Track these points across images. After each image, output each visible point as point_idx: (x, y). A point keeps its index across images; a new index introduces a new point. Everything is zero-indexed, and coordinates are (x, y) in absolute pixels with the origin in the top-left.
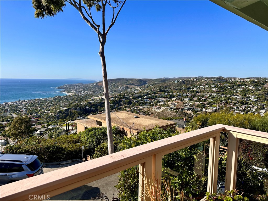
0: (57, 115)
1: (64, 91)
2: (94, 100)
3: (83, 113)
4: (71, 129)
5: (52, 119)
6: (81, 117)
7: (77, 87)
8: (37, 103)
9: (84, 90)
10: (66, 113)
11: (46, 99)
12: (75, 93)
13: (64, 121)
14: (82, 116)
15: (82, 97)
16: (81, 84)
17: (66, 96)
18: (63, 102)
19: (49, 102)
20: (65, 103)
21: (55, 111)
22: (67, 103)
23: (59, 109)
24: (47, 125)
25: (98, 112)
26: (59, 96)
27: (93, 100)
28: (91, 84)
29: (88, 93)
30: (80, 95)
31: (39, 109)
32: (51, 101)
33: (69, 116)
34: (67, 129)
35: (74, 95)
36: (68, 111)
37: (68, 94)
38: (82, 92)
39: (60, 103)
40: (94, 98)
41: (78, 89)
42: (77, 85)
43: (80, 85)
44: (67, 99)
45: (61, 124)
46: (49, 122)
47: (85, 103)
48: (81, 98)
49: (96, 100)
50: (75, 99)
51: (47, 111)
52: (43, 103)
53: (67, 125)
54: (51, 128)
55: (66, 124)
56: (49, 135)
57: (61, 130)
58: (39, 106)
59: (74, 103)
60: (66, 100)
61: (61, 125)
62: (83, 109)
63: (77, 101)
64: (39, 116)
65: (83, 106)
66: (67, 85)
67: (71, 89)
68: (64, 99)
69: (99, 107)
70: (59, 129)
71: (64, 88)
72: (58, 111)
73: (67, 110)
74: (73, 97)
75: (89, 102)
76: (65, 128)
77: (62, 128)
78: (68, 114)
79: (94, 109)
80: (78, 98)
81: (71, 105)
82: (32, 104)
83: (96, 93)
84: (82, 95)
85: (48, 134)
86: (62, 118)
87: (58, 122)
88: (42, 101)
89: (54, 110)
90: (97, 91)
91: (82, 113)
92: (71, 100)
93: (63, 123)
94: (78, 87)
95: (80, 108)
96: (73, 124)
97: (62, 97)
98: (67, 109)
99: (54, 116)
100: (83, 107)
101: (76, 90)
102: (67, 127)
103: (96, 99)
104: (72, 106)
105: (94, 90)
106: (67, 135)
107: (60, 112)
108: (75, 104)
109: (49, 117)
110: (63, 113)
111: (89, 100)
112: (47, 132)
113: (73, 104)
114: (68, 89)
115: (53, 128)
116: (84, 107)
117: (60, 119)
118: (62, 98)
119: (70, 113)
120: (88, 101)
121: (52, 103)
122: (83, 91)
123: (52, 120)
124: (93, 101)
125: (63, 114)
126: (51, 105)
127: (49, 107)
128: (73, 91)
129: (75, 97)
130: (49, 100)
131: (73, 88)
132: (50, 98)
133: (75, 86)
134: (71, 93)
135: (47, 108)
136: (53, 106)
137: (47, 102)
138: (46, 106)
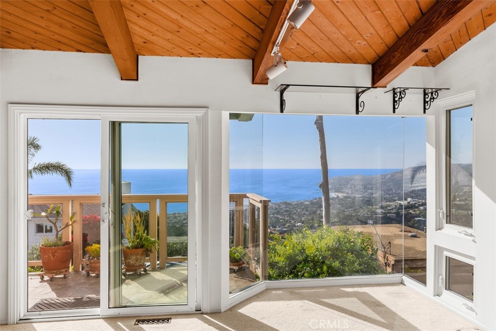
2: (385, 209)
8: (285, 209)
11: (298, 202)
12: (348, 193)
17: (332, 199)
19: (303, 208)
27: (382, 207)
28: (381, 176)
29: (372, 194)
30: (358, 198)
31: (286, 219)
32: (306, 207)
35: (346, 197)
37: (336, 195)
40: (384, 204)
41: (355, 186)
42: (353, 179)
43: (359, 178)
44: (333, 203)
47: (367, 214)
49: (389, 208)
50: (349, 205)
51: (298, 224)
52: (294, 210)
58: (287, 214)
63: (351, 208)
64: (285, 232)
65: (362, 218)
74: (344, 200)
75: (373, 212)
80: (354, 202)
82: (277, 210)
83: (389, 194)
88: (292, 205)
90: (392, 190)
92: (341, 206)
94: (355, 182)
101: (351, 188)
103: (389, 206)
104: (341, 217)
108: (347, 213)
111: (374, 207)
113: (344, 214)
114: (336, 185)
116: (363, 220)
120: (373, 209)
121: (307, 211)
124: (382, 210)
126: (307, 213)
127: (302, 216)
128: (345, 189)
129: (348, 200)
130: (304, 204)
131: (346, 184)
132: (306, 202)
133: (348, 180)
134: (341, 194)
135: (299, 218)
136: (309, 214)
137: (299, 207)
138: (298, 215)
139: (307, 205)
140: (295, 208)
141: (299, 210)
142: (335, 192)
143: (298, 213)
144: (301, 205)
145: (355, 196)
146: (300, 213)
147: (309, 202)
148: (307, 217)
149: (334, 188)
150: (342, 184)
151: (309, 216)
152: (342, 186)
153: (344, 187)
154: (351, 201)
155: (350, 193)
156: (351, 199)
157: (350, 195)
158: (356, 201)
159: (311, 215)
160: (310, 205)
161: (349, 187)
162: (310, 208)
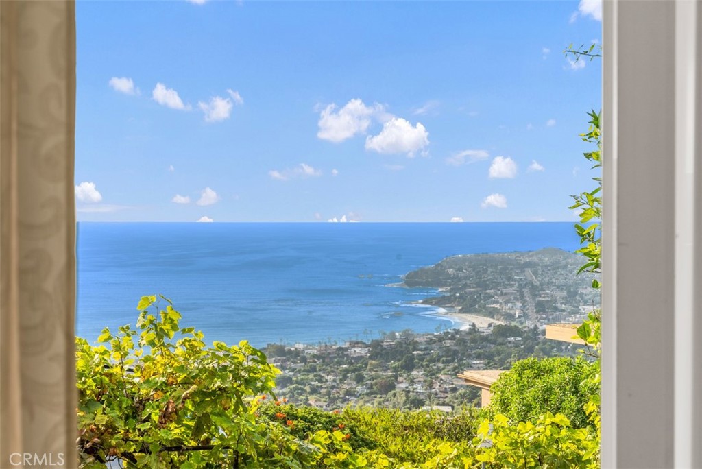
1: (442, 302)
7: (528, 272)
9: (572, 296)
11: (326, 350)
12: (510, 317)
16: (556, 252)
17: (453, 338)
18: (432, 374)
19: (347, 371)
20: (448, 380)
32: (356, 369)
35: (504, 332)
37: (464, 322)
38: (556, 309)
39: (412, 383)
41: (536, 291)
42: (527, 265)
43: (547, 260)
44: (455, 352)
52: (311, 376)
58: (284, 394)
60: (446, 362)
66: (464, 260)
67: (486, 287)
68: (436, 351)
71: (441, 284)
74: (494, 342)
80: (531, 349)
88: (304, 360)
92: (483, 362)
94: (535, 273)
101: (522, 296)
114: (466, 286)
118: (428, 351)
121: (360, 379)
122: (567, 301)
126: (359, 389)
127: (341, 400)
128: (500, 301)
129: (510, 342)
130: (347, 355)
131: (503, 282)
132: (354, 347)
133: (512, 269)
134: (485, 318)
135: (329, 409)
136: (367, 394)
137: (331, 367)
138: (327, 397)
139: (359, 358)
140: (313, 370)
141: (330, 378)
142: (463, 313)
143: (328, 388)
144: (336, 360)
145: (536, 326)
146: (333, 387)
147: (367, 349)
148: (360, 405)
149: (461, 297)
150: (488, 280)
151: (367, 398)
152: (488, 291)
153: (497, 295)
154: (523, 346)
155: (517, 316)
156: (520, 339)
157: (517, 325)
158: (537, 344)
159: (376, 397)
160: (371, 358)
161: (512, 294)
162: (371, 370)
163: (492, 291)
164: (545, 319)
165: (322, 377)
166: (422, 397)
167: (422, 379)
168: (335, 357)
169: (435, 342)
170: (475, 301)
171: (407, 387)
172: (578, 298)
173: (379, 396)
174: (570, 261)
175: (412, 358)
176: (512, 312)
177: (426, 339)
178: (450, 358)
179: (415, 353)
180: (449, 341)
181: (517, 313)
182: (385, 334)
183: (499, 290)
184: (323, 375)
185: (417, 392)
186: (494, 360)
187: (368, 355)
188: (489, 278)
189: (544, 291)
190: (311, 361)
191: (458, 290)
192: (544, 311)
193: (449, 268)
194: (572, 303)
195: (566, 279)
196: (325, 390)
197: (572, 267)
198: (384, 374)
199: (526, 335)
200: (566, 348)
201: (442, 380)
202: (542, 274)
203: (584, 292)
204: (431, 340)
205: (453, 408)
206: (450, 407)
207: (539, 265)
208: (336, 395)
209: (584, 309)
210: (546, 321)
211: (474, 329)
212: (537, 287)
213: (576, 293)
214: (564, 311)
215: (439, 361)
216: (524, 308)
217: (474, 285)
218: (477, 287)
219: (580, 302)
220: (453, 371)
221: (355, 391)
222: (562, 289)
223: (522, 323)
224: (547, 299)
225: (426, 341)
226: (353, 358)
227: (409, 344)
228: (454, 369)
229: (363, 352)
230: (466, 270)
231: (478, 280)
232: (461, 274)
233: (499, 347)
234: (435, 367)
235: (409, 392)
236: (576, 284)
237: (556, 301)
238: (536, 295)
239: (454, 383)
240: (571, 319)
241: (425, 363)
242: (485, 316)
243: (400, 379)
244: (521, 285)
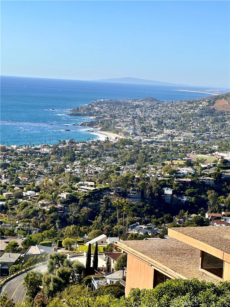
0: (61, 209)
1: (91, 124)
2: (195, 167)
3: (150, 212)
4: (105, 266)
5: (44, 220)
6: (144, 227)
7: (138, 110)
9: (160, 124)
10: (90, 204)
11: (28, 149)
12: (126, 134)
13: (82, 234)
14: (146, 223)
15: (152, 149)
16: (153, 100)
17: (96, 145)
18: (84, 164)
19: (39, 161)
20: (93, 167)
21: (56, 195)
22: (97, 169)
23: (69, 188)
24: (25, 243)
25: (206, 210)
26: (72, 142)
27: (189, 164)
28: (189, 103)
29: (173, 137)
30: (145, 143)
32: (45, 159)
33: (100, 218)
34: (92, 266)
35: (124, 142)
36: (98, 199)
37: (102, 137)
38: (151, 130)
39: (74, 168)
40: (194, 157)
41: (141, 121)
42: (137, 106)
43: (148, 104)
44: (97, 153)
45: (70, 245)
46: (30, 233)
47: (162, 176)
48: (146, 155)
49: (203, 166)
50: (128, 157)
51: (29, 193)
52: (20, 163)
53: (93, 252)
54: (38, 255)
55: (87, 244)
56: (27, 279)
57: (70, 266)
59: (123, 170)
60: (93, 158)
61: (72, 249)
62: (152, 194)
63: (132, 162)
65: (153, 184)
66: (104, 103)
67: (115, 117)
68: (87, 152)
69: (211, 194)
70: (62, 263)
71: (91, 115)
72: (64, 195)
73: (96, 195)
74: (118, 148)
75: (175, 172)
76: (83, 261)
77: (72, 260)
78: (99, 211)
79: (193, 199)
80: (138, 152)
81: (111, 176)
83: (203, 139)
84: (152, 142)
85: (25, 275)
86: (76, 222)
87: (62, 236)
88: (16, 154)
89: (54, 191)
90: (207, 130)
91: (147, 210)
92: (112, 158)
93: (79, 243)
94: (142, 111)
95: (143, 192)
96: (112, 251)
97: (84, 146)
98: (95, 192)
99: (50, 212)
100: (151, 188)
101: (134, 123)
102: (92, 259)
103: (203, 161)
104: (114, 180)
105: (196, 126)
106: (90, 286)
107: (73, 199)
108: (124, 173)
109: (35, 213)
110: (80, 202)
111: (175, 162)
112: (23, 268)
113: (119, 174)
114: (104, 116)
115: (42, 254)
116: (154, 188)
117: (70, 224)
118: (83, 151)
119: (104, 205)
120: (174, 168)
121: (46, 166)
122: (157, 126)
123: (41, 224)
124: (190, 169)
125: (81, 207)
126: (45, 171)
127: (36, 177)
128: (122, 125)
129: (126, 148)
130: (39, 152)
131: (124, 115)
132: (44, 148)
133: (129, 108)
134: (114, 134)
135: (29, 181)
136: (50, 174)
137: (31, 158)
138: (28, 175)
139: (46, 154)
140: (21, 160)
141: (30, 164)
142: (102, 131)
143: (29, 170)
144: (33, 155)
145: (141, 139)
146: (32, 169)
147: (50, 149)
148: (46, 179)
149: (101, 122)
150: (116, 114)
151: (49, 176)
152: (116, 120)
153: (120, 122)
154: (133, 150)
155: (131, 134)
156: (132, 146)
157: (131, 138)
158: (141, 149)
159: (54, 175)
160: (52, 154)
161: (129, 121)
162: (52, 160)
163: (118, 120)
164: (145, 135)
165: (26, 164)
166: (79, 176)
167: (79, 167)
168: (33, 153)
169: (87, 147)
170: (109, 125)
171: (71, 171)
172: (163, 125)
173: (56, 175)
174: (160, 105)
175: (74, 155)
176: (128, 131)
177: (82, 145)
178: (94, 155)
179: (76, 152)
180: (94, 146)
181: (131, 132)
182: (60, 141)
183: (122, 119)
184: (26, 163)
185: (76, 174)
186: (117, 157)
187: (51, 152)
188: (117, 112)
189: (146, 120)
190: (20, 155)
191: (100, 118)
192: (145, 131)
193: (96, 106)
194: (160, 127)
195: (157, 114)
196: (27, 171)
197: (161, 108)
198: (59, 163)
199: (135, 144)
200: (156, 152)
201: (89, 167)
202: (145, 112)
203: (166, 122)
204: (85, 145)
205: (95, 183)
206: (94, 183)
207: (143, 107)
208: (33, 174)
209: (166, 131)
210: (146, 137)
211: (108, 140)
212: (142, 118)
213: (162, 122)
214: (155, 131)
215: (88, 156)
216: (135, 129)
217: (109, 116)
218: (110, 117)
219: (164, 127)
220: (96, 162)
221: (43, 172)
222: (155, 120)
223: (133, 138)
224: (147, 125)
225: (82, 146)
226: (43, 154)
227: (73, 147)
228: (97, 161)
229: (48, 151)
230: (105, 108)
231: (111, 114)
232: (102, 110)
233: (121, 150)
234: (86, 160)
235: (72, 173)
236: (162, 117)
237: (152, 127)
238: (141, 123)
239: (96, 169)
240: (159, 136)
241: (81, 158)
242: (114, 133)
243: (68, 166)
244: (134, 117)
